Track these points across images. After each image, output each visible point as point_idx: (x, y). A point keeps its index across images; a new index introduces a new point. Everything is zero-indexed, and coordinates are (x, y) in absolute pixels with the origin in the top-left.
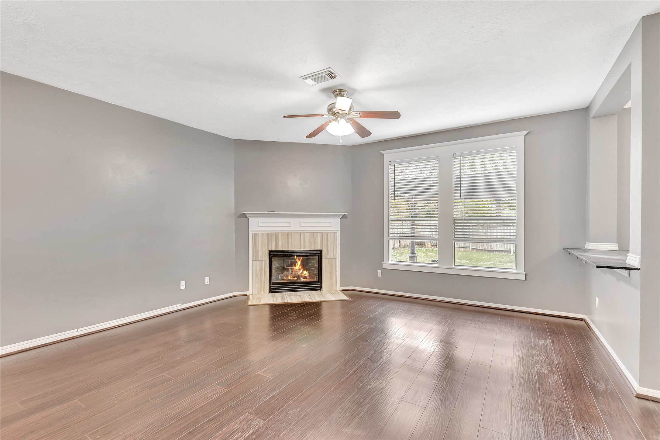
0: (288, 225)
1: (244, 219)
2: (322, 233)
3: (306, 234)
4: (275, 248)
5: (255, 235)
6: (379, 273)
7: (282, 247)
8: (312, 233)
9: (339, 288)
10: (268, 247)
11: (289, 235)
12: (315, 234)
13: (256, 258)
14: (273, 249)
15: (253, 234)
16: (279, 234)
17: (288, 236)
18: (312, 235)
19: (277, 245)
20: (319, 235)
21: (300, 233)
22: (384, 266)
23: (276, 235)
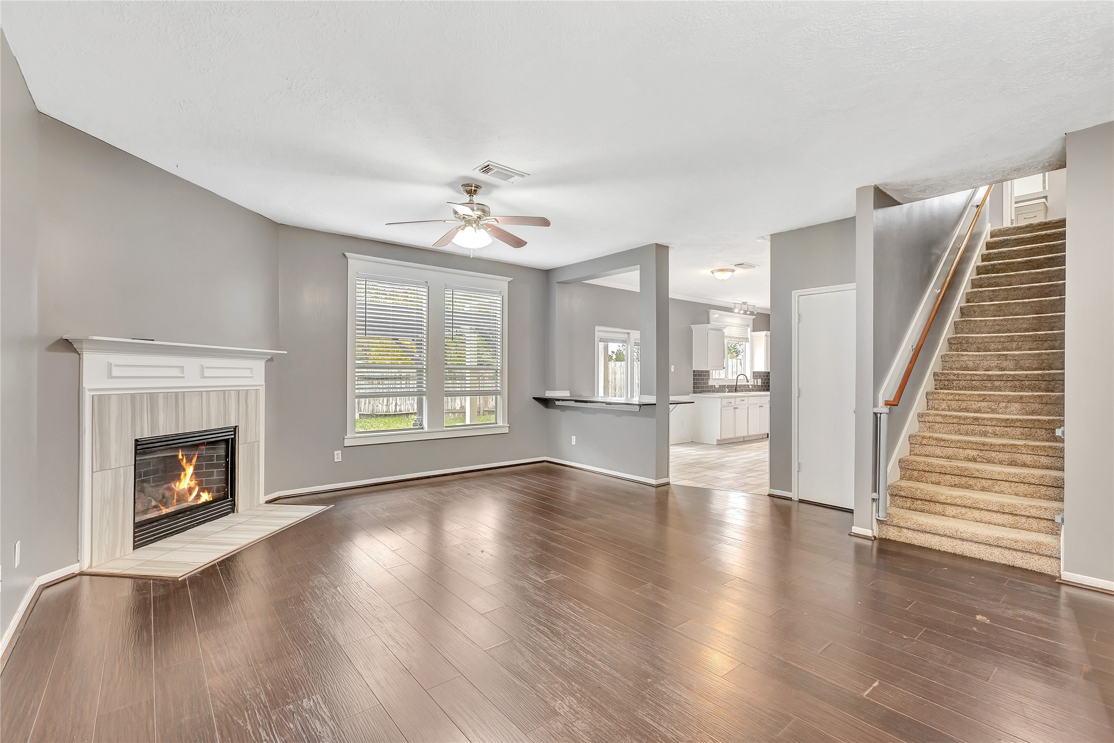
0: (176, 372)
1: (67, 357)
2: (239, 391)
3: (211, 393)
4: (150, 433)
5: (101, 401)
6: (338, 456)
7: (165, 428)
8: (222, 392)
9: (263, 498)
10: (134, 431)
11: (180, 396)
12: (227, 392)
13: (102, 464)
14: (147, 434)
15: (96, 399)
16: (158, 395)
17: (177, 398)
18: (222, 394)
19: (154, 425)
20: (233, 394)
21: (200, 392)
22: (347, 443)
23: (153, 397)
